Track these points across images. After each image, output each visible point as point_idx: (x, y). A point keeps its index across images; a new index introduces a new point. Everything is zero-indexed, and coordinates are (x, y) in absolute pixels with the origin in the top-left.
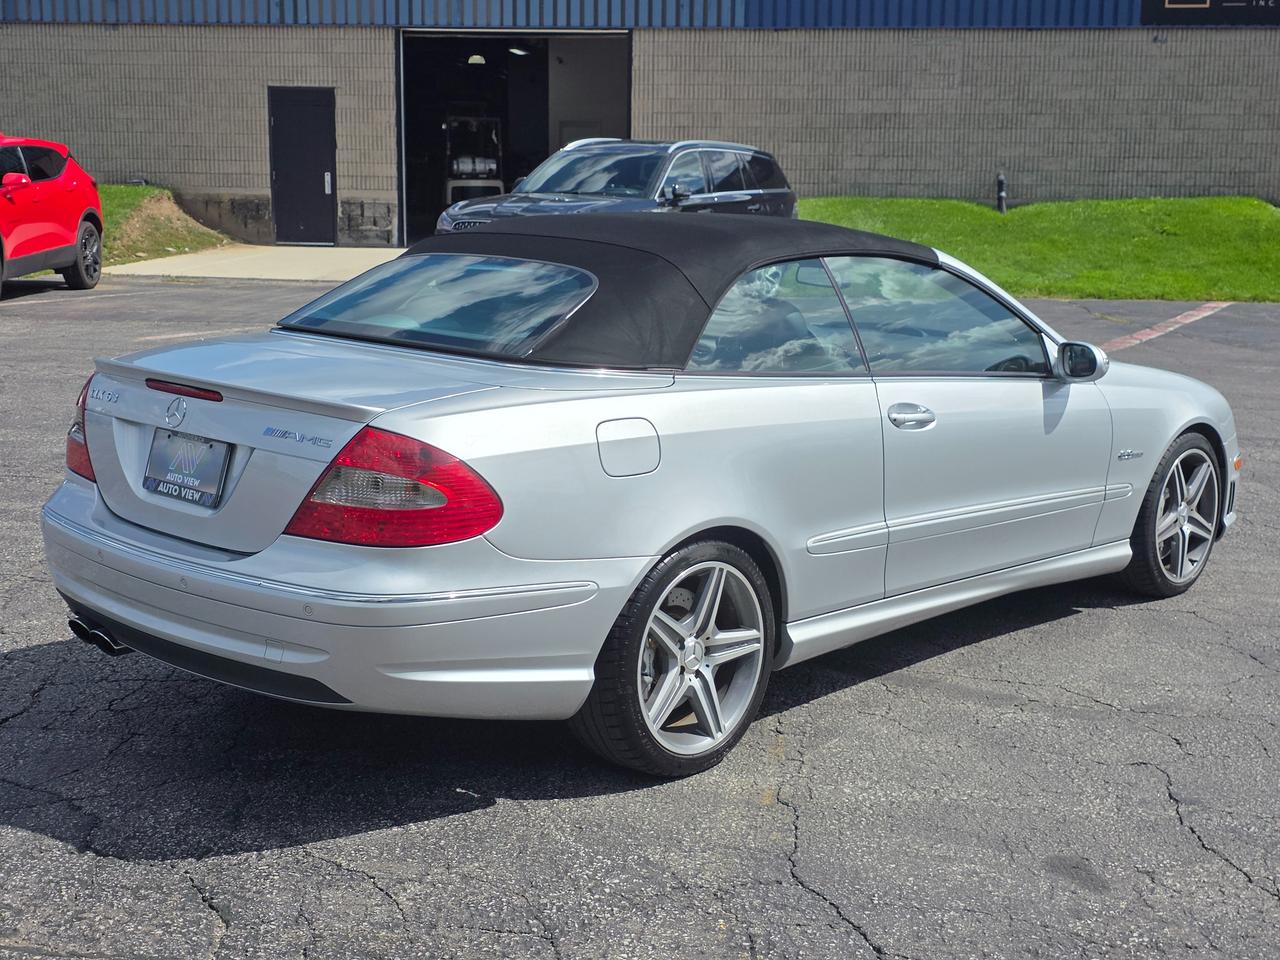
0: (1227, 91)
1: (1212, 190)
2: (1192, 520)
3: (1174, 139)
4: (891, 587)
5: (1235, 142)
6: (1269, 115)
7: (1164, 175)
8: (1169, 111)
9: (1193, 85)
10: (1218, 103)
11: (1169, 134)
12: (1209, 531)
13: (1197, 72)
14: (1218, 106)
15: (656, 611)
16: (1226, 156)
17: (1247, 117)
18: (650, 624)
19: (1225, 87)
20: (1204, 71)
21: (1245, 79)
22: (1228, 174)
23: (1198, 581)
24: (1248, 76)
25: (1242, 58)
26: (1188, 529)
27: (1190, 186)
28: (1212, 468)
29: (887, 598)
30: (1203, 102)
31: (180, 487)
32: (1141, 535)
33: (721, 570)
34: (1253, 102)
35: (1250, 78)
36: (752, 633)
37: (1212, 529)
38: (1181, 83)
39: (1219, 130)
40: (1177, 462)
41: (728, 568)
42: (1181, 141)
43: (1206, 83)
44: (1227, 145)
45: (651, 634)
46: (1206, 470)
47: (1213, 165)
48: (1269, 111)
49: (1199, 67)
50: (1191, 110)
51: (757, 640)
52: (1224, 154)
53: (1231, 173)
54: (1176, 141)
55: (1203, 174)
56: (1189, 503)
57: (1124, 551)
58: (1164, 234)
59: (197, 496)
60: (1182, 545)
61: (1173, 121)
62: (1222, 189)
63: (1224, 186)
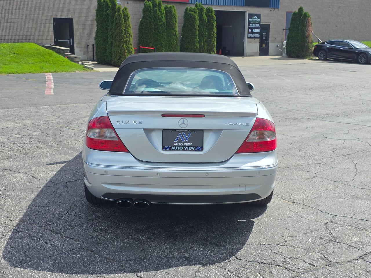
0: (20, 12)
1: (19, 40)
3: (6, 25)
5: (24, 26)
6: (32, 19)
7: (5, 36)
8: (4, 17)
9: (10, 10)
10: (18, 15)
11: (5, 24)
13: (10, 6)
14: (18, 16)
16: (22, 31)
17: (26, 19)
19: (19, 11)
20: (12, 5)
21: (24, 8)
22: (23, 36)
24: (25, 8)
25: (23, 2)
27: (13, 40)
30: (13, 15)
34: (27, 15)
35: (26, 8)
38: (6, 9)
39: (19, 23)
42: (9, 26)
43: (13, 9)
44: (22, 27)
47: (19, 33)
48: (32, 18)
49: (11, 4)
50: (10, 17)
52: (21, 30)
53: (24, 36)
54: (7, 26)
55: (16, 36)
58: (16, 54)
61: (5, 20)
62: (22, 40)
63: (23, 39)
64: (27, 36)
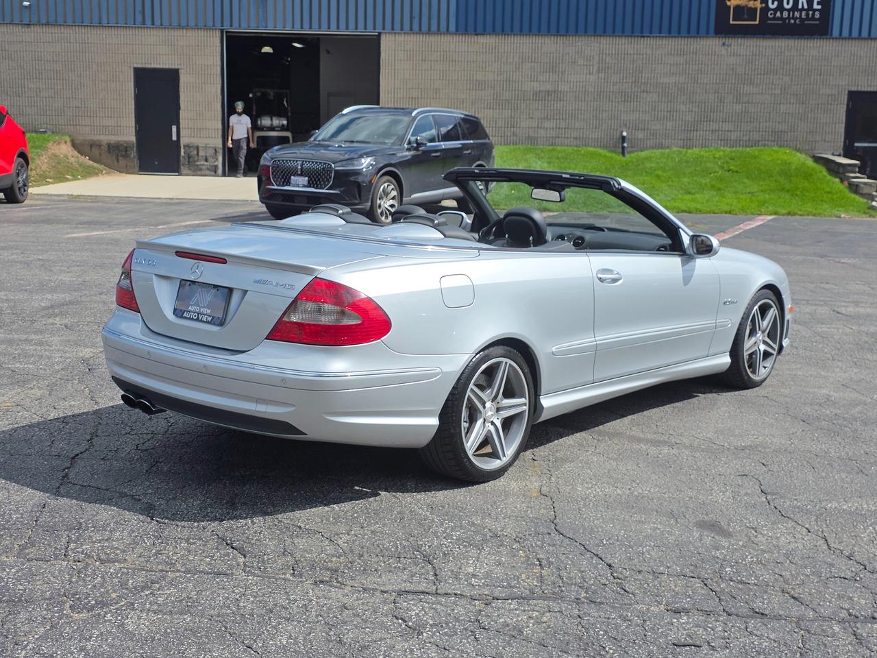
0: (770, 78)
1: (760, 143)
2: (765, 343)
3: (736, 110)
4: (597, 377)
5: (775, 112)
6: (797, 95)
7: (729, 133)
8: (732, 91)
9: (748, 74)
10: (764, 86)
11: (733, 106)
12: (774, 349)
13: (750, 65)
14: (764, 88)
15: (471, 386)
16: (769, 121)
17: (782, 96)
18: (469, 393)
19: (768, 76)
20: (755, 65)
21: (781, 71)
22: (770, 133)
23: (768, 380)
24: (783, 69)
25: (780, 57)
26: (763, 347)
27: (746, 141)
28: (776, 311)
29: (595, 383)
30: (755, 85)
31: (198, 314)
32: (736, 351)
33: (506, 363)
34: (787, 86)
35: (785, 70)
36: (522, 400)
37: (776, 348)
38: (740, 73)
39: (765, 104)
40: (756, 307)
41: (510, 362)
42: (740, 111)
43: (756, 73)
44: (770, 113)
45: (469, 399)
46: (773, 312)
47: (761, 126)
48: (797, 91)
49: (752, 63)
50: (747, 90)
51: (525, 405)
52: (768, 120)
53: (772, 132)
54: (737, 111)
55: (755, 133)
56: (763, 332)
57: (726, 360)
58: (730, 172)
59: (209, 319)
60: (759, 357)
61: (735, 98)
62: (766, 142)
63: (768, 140)
64: (780, 134)
